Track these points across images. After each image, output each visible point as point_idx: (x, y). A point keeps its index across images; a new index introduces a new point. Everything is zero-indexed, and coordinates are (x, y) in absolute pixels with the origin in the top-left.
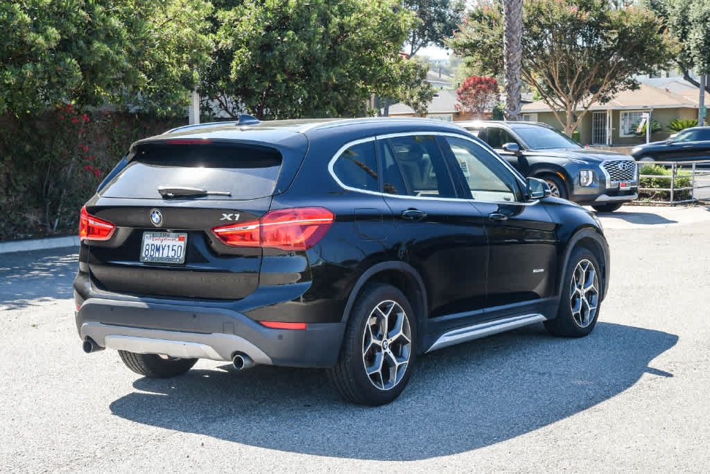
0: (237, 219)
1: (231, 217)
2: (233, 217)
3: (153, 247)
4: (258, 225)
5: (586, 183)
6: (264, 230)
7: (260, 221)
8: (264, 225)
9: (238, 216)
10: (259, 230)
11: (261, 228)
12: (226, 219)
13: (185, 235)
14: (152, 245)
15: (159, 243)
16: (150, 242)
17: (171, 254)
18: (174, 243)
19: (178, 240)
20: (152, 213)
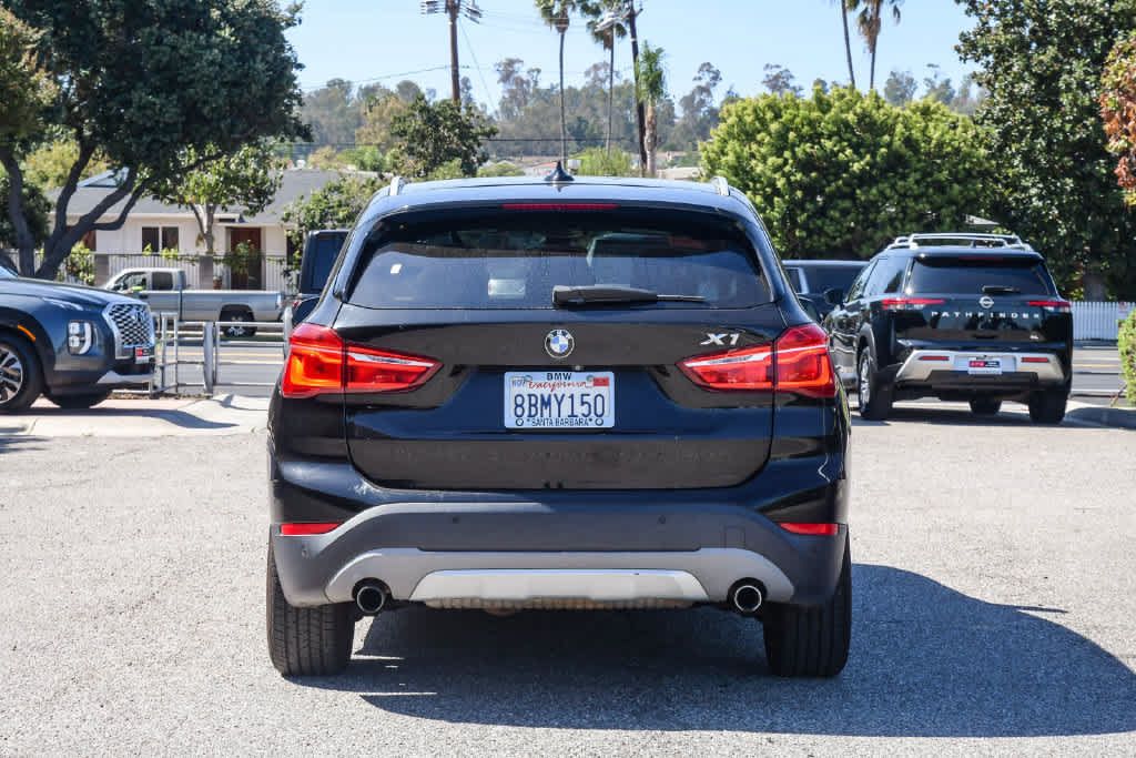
0: (733, 342)
1: (722, 339)
2: (727, 340)
3: (533, 399)
4: (769, 353)
5: (79, 348)
6: (780, 361)
7: (773, 345)
8: (779, 352)
9: (735, 337)
10: (769, 363)
11: (774, 358)
12: (714, 343)
13: (610, 375)
14: (530, 396)
15: (546, 392)
16: (525, 390)
17: (580, 410)
18: (584, 390)
19: (591, 384)
20: (550, 336)
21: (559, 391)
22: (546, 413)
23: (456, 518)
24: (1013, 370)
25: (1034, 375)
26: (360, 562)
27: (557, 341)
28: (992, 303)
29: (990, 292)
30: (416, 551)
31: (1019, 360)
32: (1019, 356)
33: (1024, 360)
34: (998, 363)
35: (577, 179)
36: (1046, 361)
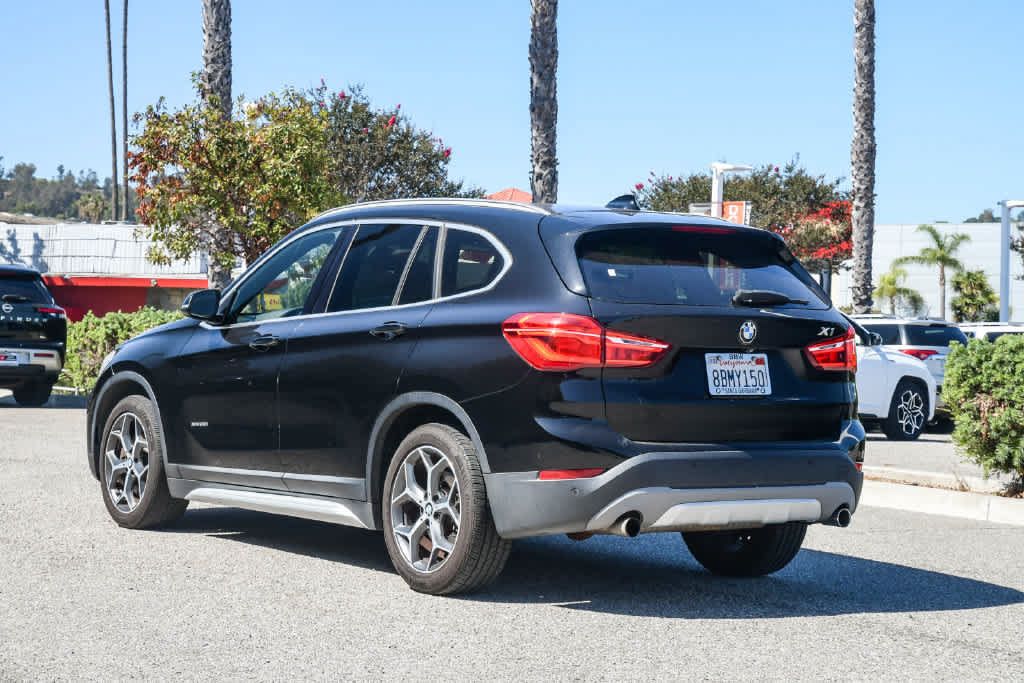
0: (831, 335)
1: (827, 332)
2: (829, 332)
3: (723, 374)
9: (833, 330)
12: (823, 334)
13: (765, 357)
14: (721, 371)
15: (729, 368)
16: (718, 367)
17: (751, 382)
18: (750, 367)
19: (754, 363)
20: (743, 326)
21: (738, 368)
22: (732, 383)
23: (694, 463)
24: (26, 363)
25: (43, 367)
26: (629, 499)
27: (748, 330)
28: (12, 308)
29: (9, 300)
30: (667, 488)
31: (32, 356)
32: (32, 352)
33: (36, 355)
34: (15, 357)
35: (642, 209)
36: (51, 356)
